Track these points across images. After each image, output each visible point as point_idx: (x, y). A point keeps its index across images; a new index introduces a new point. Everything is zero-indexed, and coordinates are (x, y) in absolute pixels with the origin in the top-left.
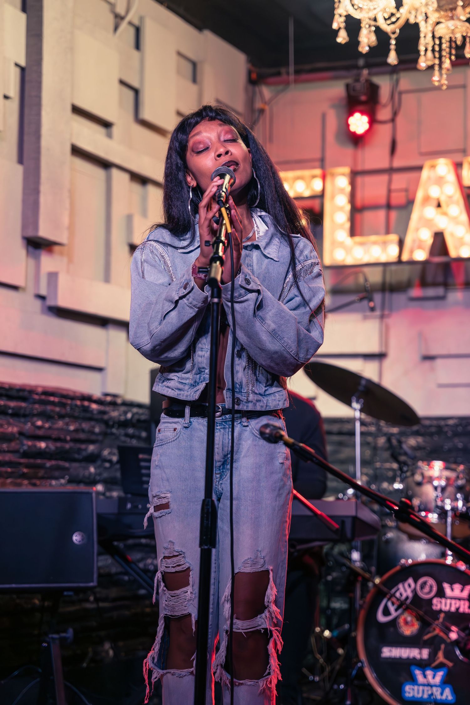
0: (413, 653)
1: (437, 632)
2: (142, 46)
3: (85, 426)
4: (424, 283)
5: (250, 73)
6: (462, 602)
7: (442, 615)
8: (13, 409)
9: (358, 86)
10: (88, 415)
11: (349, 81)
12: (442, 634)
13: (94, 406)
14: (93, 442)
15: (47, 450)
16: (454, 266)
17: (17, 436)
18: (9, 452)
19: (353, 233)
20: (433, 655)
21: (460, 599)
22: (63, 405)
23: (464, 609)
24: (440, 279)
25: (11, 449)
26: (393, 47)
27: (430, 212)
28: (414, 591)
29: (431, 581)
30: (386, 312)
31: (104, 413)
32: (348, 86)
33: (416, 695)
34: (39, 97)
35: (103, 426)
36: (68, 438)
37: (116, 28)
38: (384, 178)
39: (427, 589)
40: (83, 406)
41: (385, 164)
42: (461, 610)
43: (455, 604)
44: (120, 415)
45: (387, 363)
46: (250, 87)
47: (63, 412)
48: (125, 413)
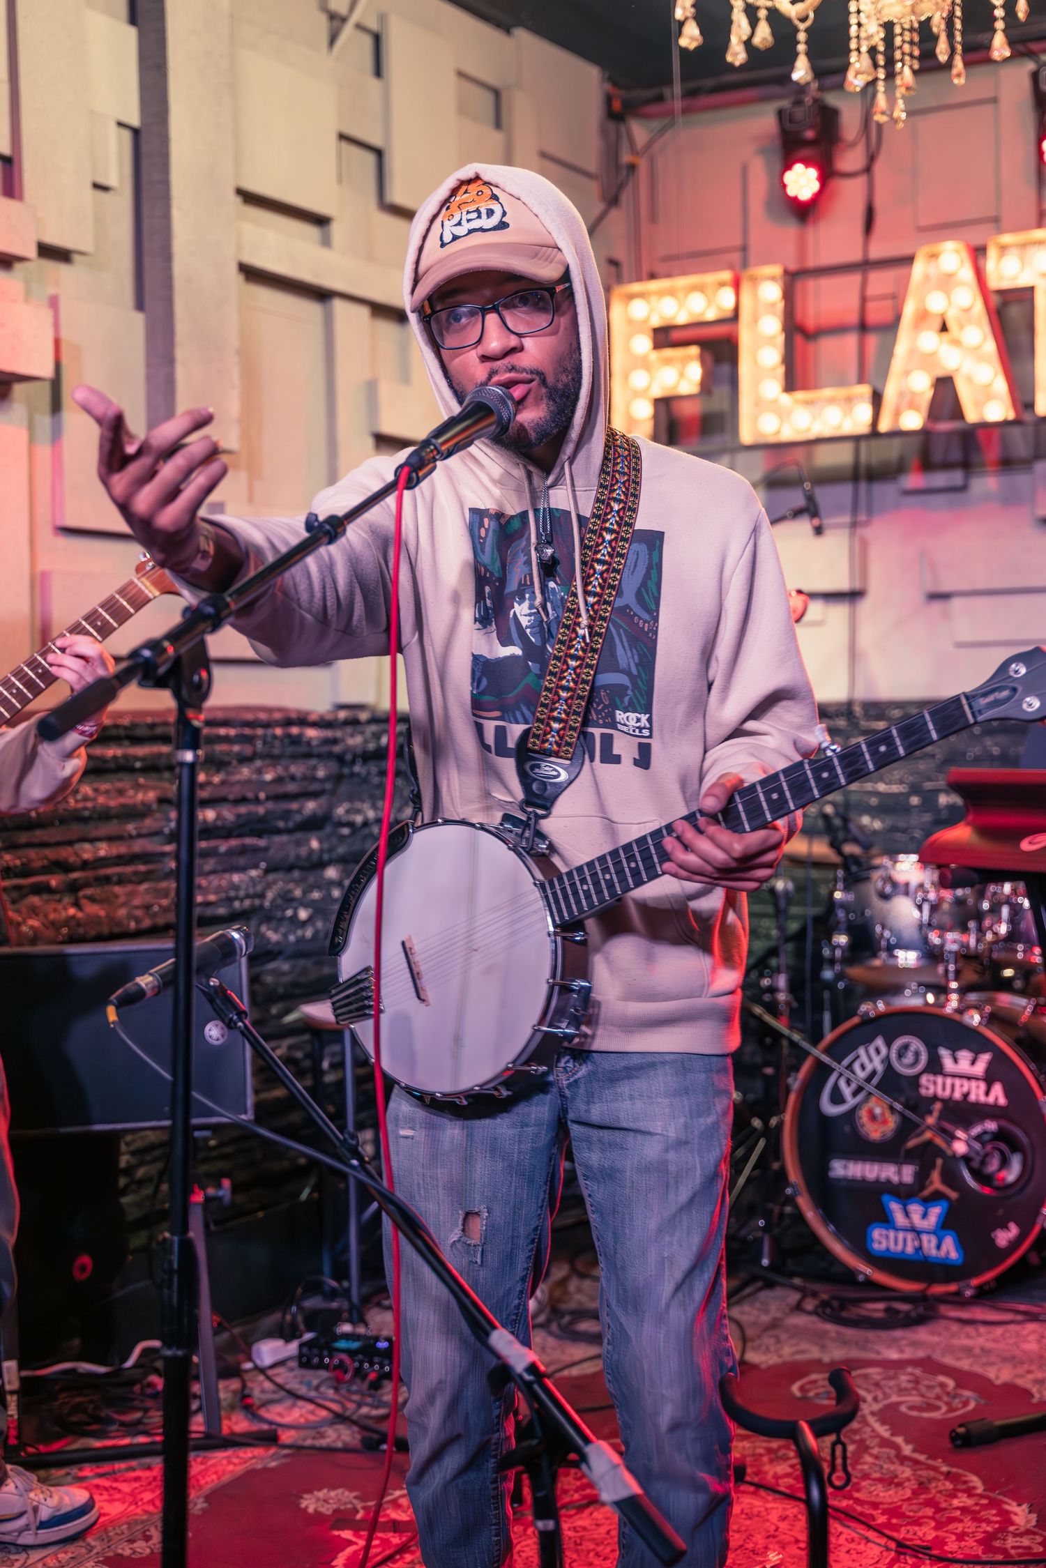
0: (888, 1172)
1: (928, 1135)
2: (384, 71)
3: (297, 769)
4: (927, 465)
5: (609, 100)
6: (974, 1084)
7: (938, 1106)
8: (142, 759)
9: (799, 113)
10: (302, 749)
11: (785, 103)
12: (939, 1141)
13: (311, 733)
14: (314, 795)
15: (219, 823)
16: (980, 434)
17: (155, 806)
18: (139, 836)
19: (791, 385)
20: (922, 1177)
21: (969, 1078)
22: (250, 740)
23: (977, 1095)
24: (956, 455)
25: (144, 831)
26: (801, 48)
27: (929, 340)
28: (887, 1061)
29: (916, 1044)
30: (862, 517)
31: (335, 741)
32: (780, 113)
33: (892, 1247)
34: (166, 183)
35: (333, 766)
36: (262, 795)
37: (333, 40)
38: (855, 279)
39: (909, 1058)
40: (289, 736)
41: (853, 254)
42: (972, 1098)
43: (962, 1086)
44: (366, 742)
45: (865, 606)
46: (611, 126)
47: (248, 750)
48: (377, 736)
